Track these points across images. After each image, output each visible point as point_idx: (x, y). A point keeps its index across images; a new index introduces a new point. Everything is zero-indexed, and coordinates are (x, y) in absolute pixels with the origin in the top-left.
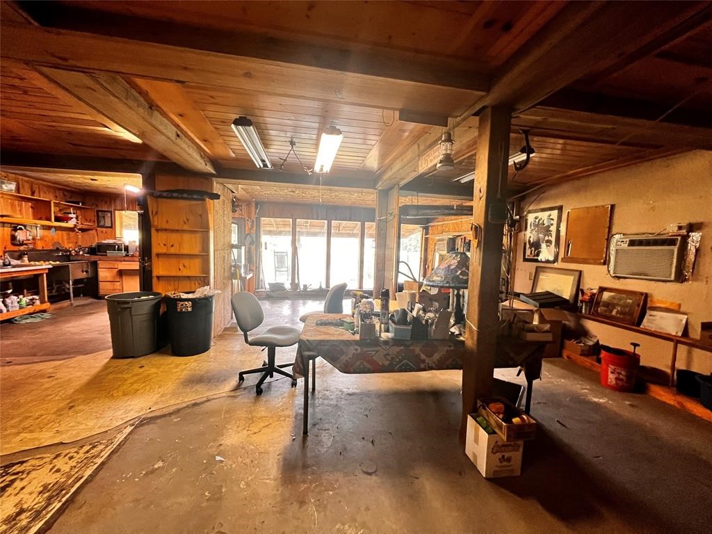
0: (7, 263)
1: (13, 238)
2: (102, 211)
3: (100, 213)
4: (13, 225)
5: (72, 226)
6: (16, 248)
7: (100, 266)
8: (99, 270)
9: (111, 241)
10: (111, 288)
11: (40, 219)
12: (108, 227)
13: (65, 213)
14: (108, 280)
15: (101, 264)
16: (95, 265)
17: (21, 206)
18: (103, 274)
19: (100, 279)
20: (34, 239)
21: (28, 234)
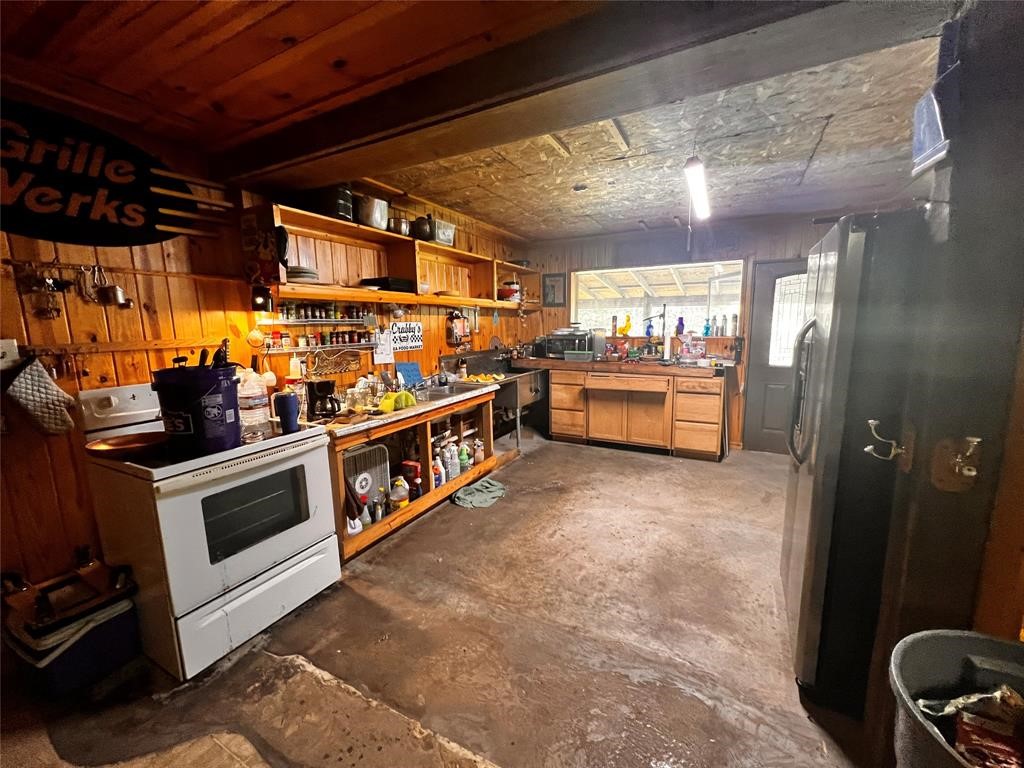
0: (443, 381)
1: (449, 332)
2: (549, 276)
3: (548, 280)
4: (449, 311)
5: (515, 306)
6: (451, 351)
7: (554, 379)
8: (553, 387)
9: (565, 331)
10: (570, 422)
11: (479, 296)
12: (559, 305)
13: (506, 284)
14: (565, 406)
15: (555, 377)
16: (545, 376)
17: (457, 274)
18: (559, 395)
19: (553, 403)
20: (471, 333)
21: (466, 324)
